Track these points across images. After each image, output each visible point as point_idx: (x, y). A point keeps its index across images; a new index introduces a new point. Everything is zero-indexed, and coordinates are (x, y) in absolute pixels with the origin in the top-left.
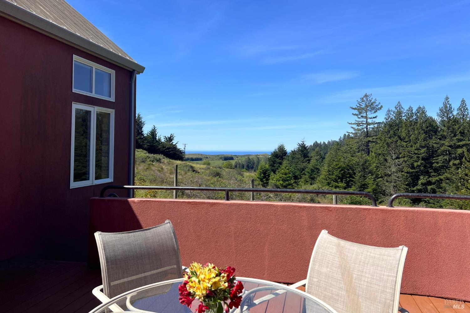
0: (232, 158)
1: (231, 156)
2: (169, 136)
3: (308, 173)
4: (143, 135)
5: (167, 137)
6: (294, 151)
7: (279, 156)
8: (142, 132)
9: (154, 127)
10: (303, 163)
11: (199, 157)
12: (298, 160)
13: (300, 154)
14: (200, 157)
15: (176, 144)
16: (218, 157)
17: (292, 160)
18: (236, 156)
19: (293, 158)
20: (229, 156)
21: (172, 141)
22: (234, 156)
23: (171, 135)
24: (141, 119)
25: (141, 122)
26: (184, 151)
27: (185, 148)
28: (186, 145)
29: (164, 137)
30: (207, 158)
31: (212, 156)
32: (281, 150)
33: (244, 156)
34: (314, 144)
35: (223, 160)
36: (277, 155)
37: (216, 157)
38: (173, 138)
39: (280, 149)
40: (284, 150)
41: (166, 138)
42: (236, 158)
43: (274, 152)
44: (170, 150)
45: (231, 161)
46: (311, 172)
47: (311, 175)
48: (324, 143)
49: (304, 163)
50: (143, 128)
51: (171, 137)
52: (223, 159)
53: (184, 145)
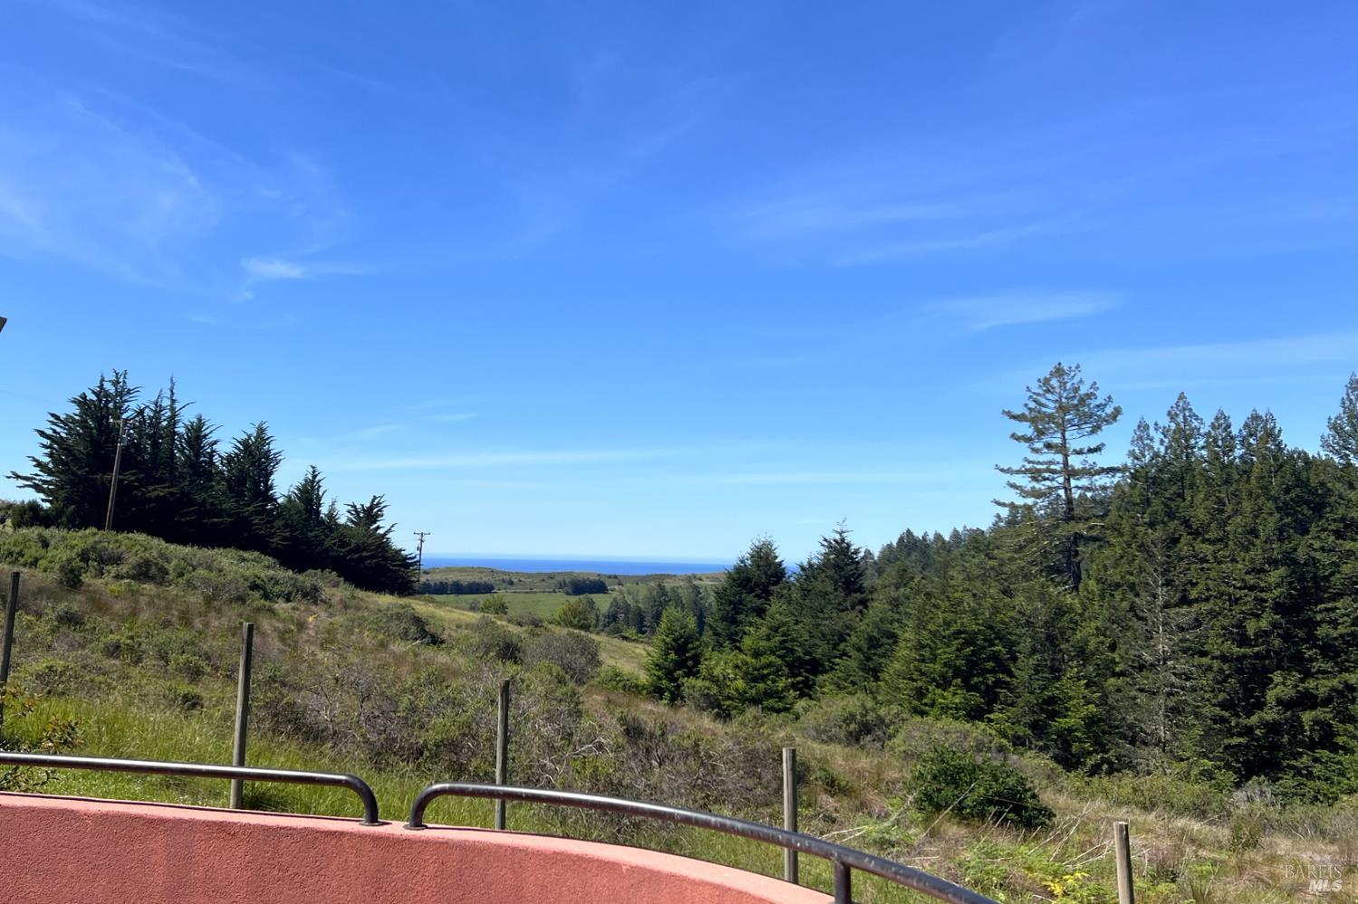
0: (599, 587)
1: (597, 578)
2: (367, 505)
3: (859, 650)
4: (272, 499)
5: (359, 507)
6: (811, 565)
7: (757, 585)
8: (271, 488)
9: (314, 472)
10: (843, 611)
11: (482, 581)
12: (823, 602)
13: (831, 578)
14: (486, 579)
15: (385, 534)
16: (551, 581)
17: (801, 601)
18: (616, 577)
19: (806, 592)
20: (591, 578)
21: (375, 522)
22: (610, 577)
23: (373, 500)
24: (269, 444)
25: (267, 454)
26: (417, 559)
27: (420, 549)
28: (425, 538)
29: (350, 508)
30: (511, 583)
31: (530, 576)
32: (761, 563)
33: (646, 579)
34: (901, 539)
35: (568, 594)
36: (748, 580)
37: (543, 580)
38: (380, 510)
39: (761, 558)
40: (774, 564)
41: (356, 510)
42: (617, 587)
43: (738, 570)
44: (365, 554)
45: (595, 597)
46: (868, 649)
47: (868, 659)
48: (938, 537)
49: (845, 613)
50: (272, 477)
51: (371, 508)
52: (570, 591)
53: (419, 537)
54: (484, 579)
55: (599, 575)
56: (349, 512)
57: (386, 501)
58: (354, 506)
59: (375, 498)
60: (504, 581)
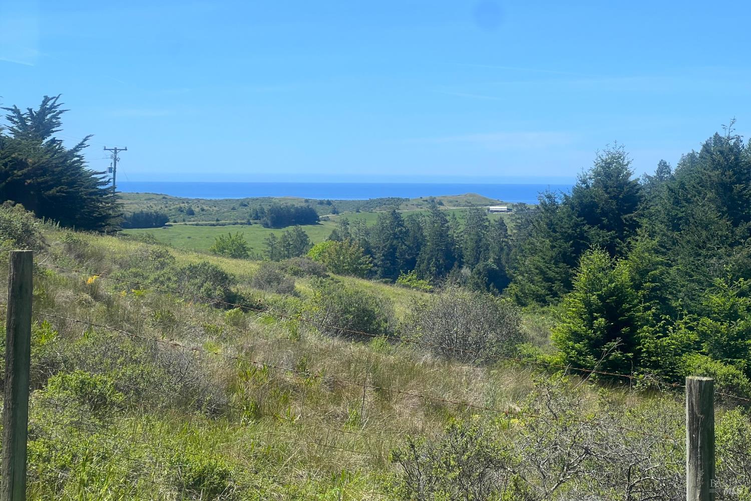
0: (308, 216)
1: (304, 205)
2: (37, 109)
5: (24, 111)
16: (244, 209)
18: (329, 203)
20: (298, 205)
21: (48, 133)
22: (321, 203)
23: (45, 102)
27: (112, 170)
28: (120, 155)
29: (11, 113)
30: (191, 213)
31: (215, 203)
33: (368, 206)
34: (706, 148)
35: (266, 225)
37: (234, 209)
38: (54, 117)
39: (609, 176)
40: (628, 184)
41: (20, 116)
42: (330, 216)
44: (50, 179)
45: (306, 229)
51: (44, 111)
52: (269, 222)
53: (112, 153)
54: (155, 208)
55: (307, 201)
56: (10, 118)
57: (64, 103)
58: (16, 111)
59: (47, 99)
60: (181, 210)
